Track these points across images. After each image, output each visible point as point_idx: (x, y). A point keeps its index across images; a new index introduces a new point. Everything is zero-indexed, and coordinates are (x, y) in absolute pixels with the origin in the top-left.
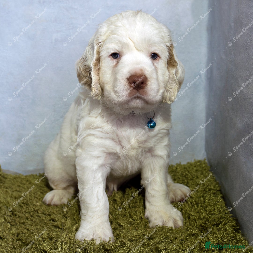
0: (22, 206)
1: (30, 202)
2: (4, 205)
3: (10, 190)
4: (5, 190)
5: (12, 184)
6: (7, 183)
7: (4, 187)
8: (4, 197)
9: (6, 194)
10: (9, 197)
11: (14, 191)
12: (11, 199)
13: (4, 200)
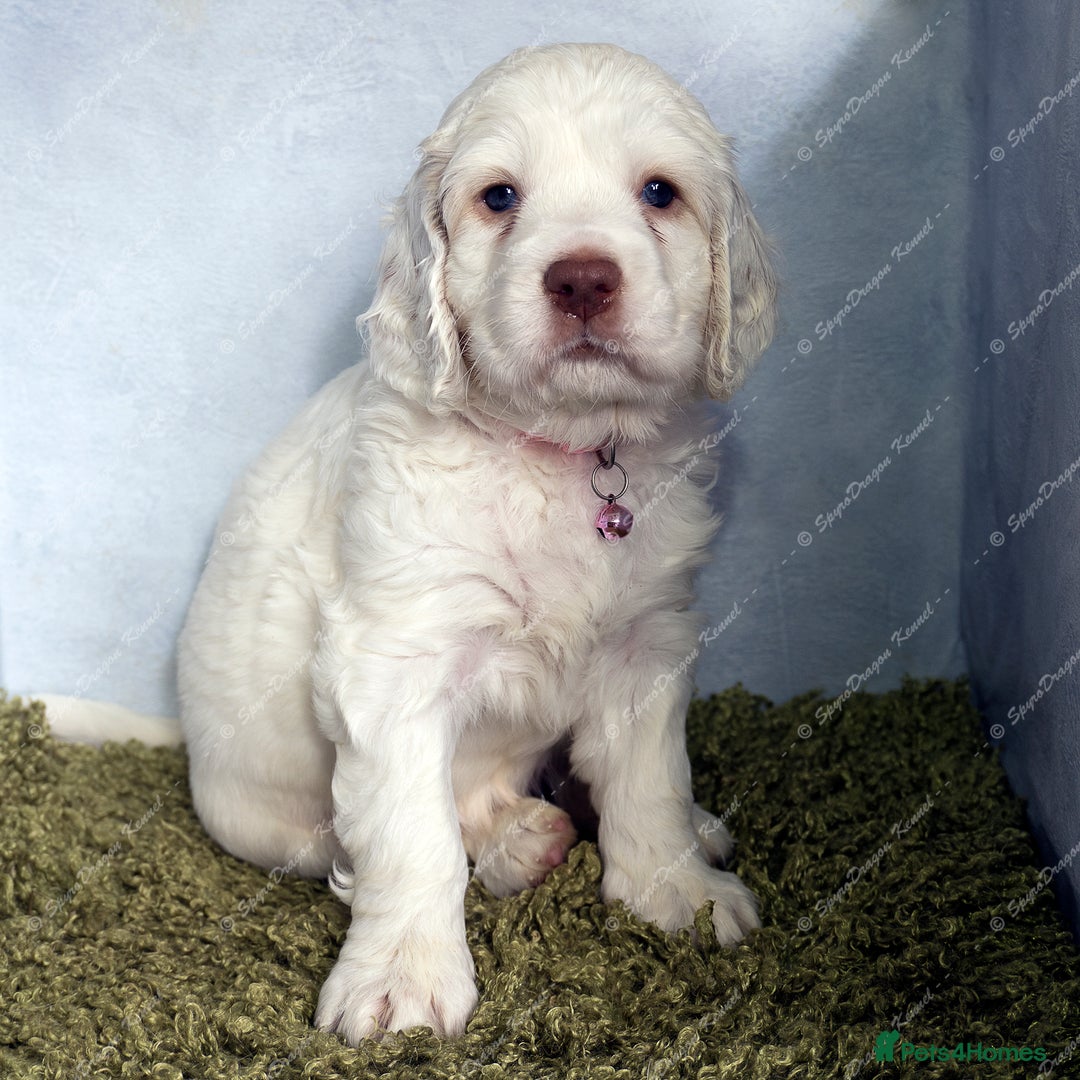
0: (135, 888)
2: (52, 884)
3: (84, 815)
4: (61, 812)
5: (94, 788)
6: (71, 783)
7: (55, 800)
8: (54, 844)
9: (62, 829)
10: (79, 843)
11: (101, 819)
12: (84, 856)
13: (51, 861)
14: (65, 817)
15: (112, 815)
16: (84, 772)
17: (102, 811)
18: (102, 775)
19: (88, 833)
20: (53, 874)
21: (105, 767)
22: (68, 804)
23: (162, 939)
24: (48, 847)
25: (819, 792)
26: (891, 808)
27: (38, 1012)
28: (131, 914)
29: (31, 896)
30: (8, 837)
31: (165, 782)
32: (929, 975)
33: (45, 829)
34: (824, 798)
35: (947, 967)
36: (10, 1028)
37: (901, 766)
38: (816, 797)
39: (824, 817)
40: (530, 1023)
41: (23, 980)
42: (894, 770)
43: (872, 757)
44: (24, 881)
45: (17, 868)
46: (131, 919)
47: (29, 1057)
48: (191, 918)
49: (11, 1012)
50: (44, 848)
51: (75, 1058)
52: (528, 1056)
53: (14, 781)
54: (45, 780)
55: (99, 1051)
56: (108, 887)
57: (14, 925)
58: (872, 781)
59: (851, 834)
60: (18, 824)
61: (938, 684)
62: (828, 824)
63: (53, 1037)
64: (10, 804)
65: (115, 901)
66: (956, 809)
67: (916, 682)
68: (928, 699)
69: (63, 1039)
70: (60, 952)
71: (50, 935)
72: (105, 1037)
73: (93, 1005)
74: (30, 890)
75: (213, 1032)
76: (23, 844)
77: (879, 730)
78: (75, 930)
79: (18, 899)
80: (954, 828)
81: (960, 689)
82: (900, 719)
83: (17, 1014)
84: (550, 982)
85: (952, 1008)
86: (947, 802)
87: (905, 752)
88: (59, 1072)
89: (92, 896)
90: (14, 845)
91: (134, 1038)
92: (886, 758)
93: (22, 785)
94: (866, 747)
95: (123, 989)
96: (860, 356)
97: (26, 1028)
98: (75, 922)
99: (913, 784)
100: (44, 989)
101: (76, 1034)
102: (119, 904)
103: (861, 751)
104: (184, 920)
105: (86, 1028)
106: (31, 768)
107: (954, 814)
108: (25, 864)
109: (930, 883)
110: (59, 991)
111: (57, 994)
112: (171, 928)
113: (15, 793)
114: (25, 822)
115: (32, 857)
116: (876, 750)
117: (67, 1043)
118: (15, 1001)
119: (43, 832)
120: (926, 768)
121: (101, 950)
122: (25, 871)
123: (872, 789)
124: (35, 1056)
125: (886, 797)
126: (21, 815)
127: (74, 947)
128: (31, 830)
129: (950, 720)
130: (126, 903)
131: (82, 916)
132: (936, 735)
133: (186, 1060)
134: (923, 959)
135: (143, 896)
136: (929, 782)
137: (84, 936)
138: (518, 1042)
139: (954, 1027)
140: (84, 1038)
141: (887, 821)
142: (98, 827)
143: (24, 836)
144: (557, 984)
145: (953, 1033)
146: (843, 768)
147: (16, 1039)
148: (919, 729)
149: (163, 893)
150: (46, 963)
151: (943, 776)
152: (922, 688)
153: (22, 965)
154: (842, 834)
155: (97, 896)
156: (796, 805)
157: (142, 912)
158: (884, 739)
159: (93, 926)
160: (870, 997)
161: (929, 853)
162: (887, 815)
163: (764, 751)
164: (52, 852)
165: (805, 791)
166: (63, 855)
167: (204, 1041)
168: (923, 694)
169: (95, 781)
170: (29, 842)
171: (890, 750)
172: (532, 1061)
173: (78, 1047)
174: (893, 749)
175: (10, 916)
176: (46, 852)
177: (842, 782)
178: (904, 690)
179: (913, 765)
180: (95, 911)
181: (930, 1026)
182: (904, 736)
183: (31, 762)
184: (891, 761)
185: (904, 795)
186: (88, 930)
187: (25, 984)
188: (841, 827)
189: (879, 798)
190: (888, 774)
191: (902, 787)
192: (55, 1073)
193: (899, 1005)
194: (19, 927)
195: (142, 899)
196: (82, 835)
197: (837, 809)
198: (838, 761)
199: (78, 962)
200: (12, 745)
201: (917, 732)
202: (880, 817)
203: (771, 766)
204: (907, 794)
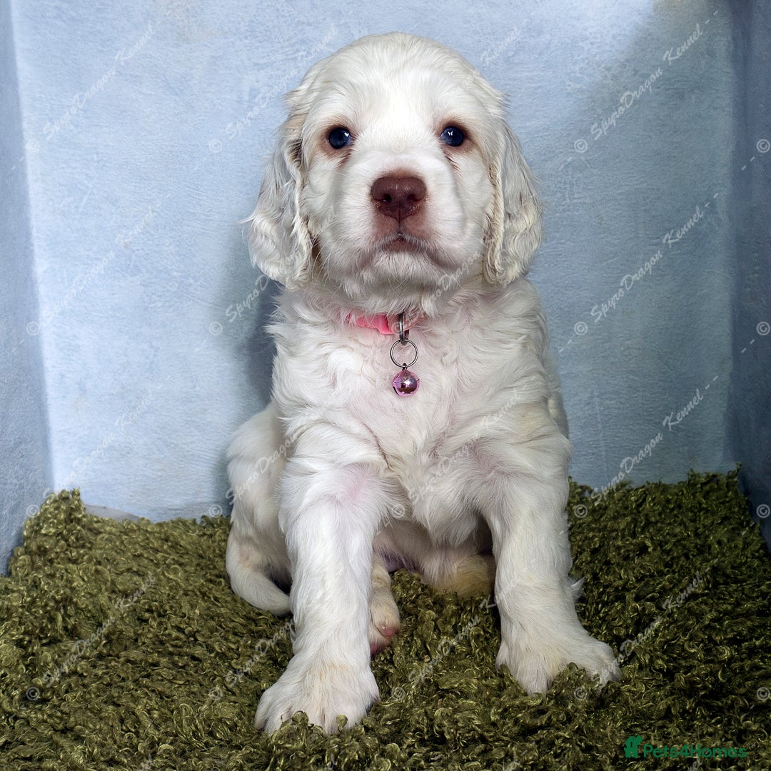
0: (146, 621)
1: (171, 607)
2: (89, 619)
3: (109, 570)
4: (94, 568)
5: (116, 551)
6: (101, 549)
7: (90, 560)
8: (89, 590)
9: (95, 580)
10: (106, 590)
11: (122, 573)
12: (110, 599)
13: (88, 602)
14: (97, 571)
15: (129, 570)
16: (109, 540)
17: (122, 567)
18: (122, 542)
19: (113, 583)
20: (89, 611)
21: (124, 537)
22: (99, 563)
23: (164, 656)
24: (86, 593)
25: (628, 555)
26: (682, 566)
27: (80, 708)
28: (144, 639)
29: (74, 627)
30: (58, 586)
31: (165, 547)
32: (710, 686)
33: (83, 580)
34: (633, 559)
35: (724, 681)
36: (61, 719)
37: (689, 536)
38: (626, 558)
39: (633, 573)
40: (423, 719)
41: (70, 686)
42: (684, 539)
43: (667, 529)
44: (70, 617)
45: (65, 607)
46: (144, 643)
47: (75, 739)
48: (185, 642)
49: (62, 708)
50: (83, 594)
51: (106, 740)
52: (422, 742)
53: (62, 547)
54: (83, 546)
55: (123, 736)
56: (127, 620)
57: (63, 648)
58: (668, 547)
59: (653, 585)
60: (65, 578)
61: (714, 476)
62: (636, 578)
63: (91, 726)
64: (59, 563)
65: (132, 631)
66: (729, 567)
67: (699, 476)
68: (707, 488)
69: (98, 727)
70: (94, 667)
71: (88, 654)
72: (127, 727)
73: (118, 702)
74: (73, 623)
75: (201, 722)
76: (68, 591)
77: (672, 510)
78: (105, 651)
79: (65, 629)
80: (728, 580)
81: (730, 480)
82: (687, 502)
83: (66, 710)
84: (438, 689)
85: (729, 711)
86: (723, 562)
87: (691, 525)
88: (96, 750)
89: (116, 627)
90: (62, 592)
91: (145, 728)
92: (677, 530)
93: (67, 550)
94: (662, 523)
95: (139, 692)
96: (655, 241)
97: (72, 719)
98: (105, 645)
99: (698, 549)
100: (84, 692)
101: (107, 724)
102: (135, 633)
103: (659, 525)
104: (180, 643)
105: (114, 720)
106: (73, 538)
107: (729, 571)
108: (70, 605)
109: (713, 624)
110: (95, 694)
111: (93, 696)
112: (171, 649)
113: (62, 555)
114: (70, 575)
115: (75, 600)
116: (669, 524)
117: (100, 730)
118: (64, 700)
119: (82, 583)
120: (707, 537)
121: (123, 665)
122: (71, 610)
123: (668, 552)
124: (78, 739)
125: (678, 558)
126: (66, 570)
127: (104, 663)
128: (74, 581)
129: (723, 503)
130: (140, 631)
131: (110, 641)
132: (713, 513)
133: (182, 742)
134: (706, 675)
135: (152, 627)
136: (710, 547)
137: (111, 656)
138: (415, 732)
139: (731, 725)
140: (112, 726)
141: (679, 575)
142: (120, 579)
143: (69, 585)
144: (443, 690)
145: (730, 729)
146: (646, 537)
147: (66, 727)
148: (701, 509)
149: (166, 624)
150: (85, 674)
151: (719, 543)
152: (703, 480)
153: (69, 676)
154: (647, 584)
155: (120, 627)
156: (613, 564)
157: (151, 638)
158: (676, 516)
159: (116, 648)
160: (669, 703)
161: (712, 600)
162: (679, 571)
163: (589, 525)
164: (89, 596)
165: (619, 554)
166: (96, 599)
167: (194, 729)
168: (704, 484)
169: (117, 546)
170: (73, 589)
171: (680, 524)
172: (425, 746)
173: (107, 734)
174: (682, 523)
175: (60, 641)
176: (83, 596)
177: (646, 547)
178: (689, 481)
179: (697, 535)
180: (118, 638)
181: (713, 724)
182: (690, 514)
183: (72, 534)
184: (681, 532)
185: (691, 557)
186: (113, 651)
187: (71, 688)
188: (646, 580)
189: (673, 558)
190: (679, 541)
191: (689, 551)
192: (93, 751)
193: (690, 708)
194: (66, 648)
195: (151, 629)
196: (109, 584)
197: (642, 567)
198: (642, 532)
199: (107, 673)
200: (60, 522)
201: (700, 511)
202: (674, 572)
203: (594, 536)
204: (693, 556)
